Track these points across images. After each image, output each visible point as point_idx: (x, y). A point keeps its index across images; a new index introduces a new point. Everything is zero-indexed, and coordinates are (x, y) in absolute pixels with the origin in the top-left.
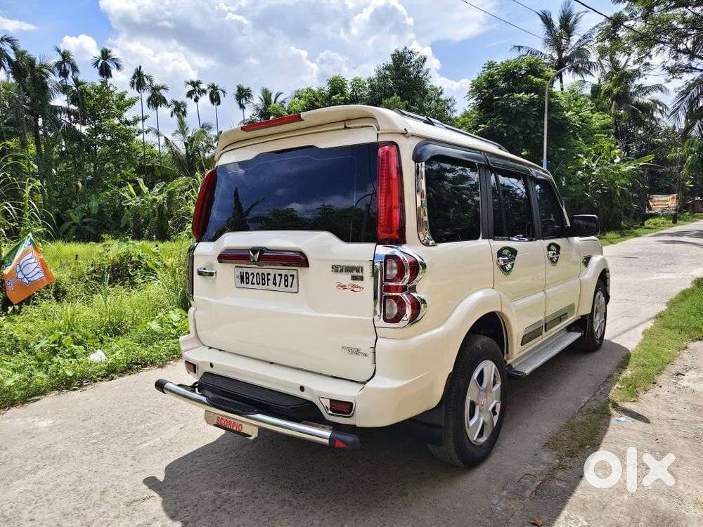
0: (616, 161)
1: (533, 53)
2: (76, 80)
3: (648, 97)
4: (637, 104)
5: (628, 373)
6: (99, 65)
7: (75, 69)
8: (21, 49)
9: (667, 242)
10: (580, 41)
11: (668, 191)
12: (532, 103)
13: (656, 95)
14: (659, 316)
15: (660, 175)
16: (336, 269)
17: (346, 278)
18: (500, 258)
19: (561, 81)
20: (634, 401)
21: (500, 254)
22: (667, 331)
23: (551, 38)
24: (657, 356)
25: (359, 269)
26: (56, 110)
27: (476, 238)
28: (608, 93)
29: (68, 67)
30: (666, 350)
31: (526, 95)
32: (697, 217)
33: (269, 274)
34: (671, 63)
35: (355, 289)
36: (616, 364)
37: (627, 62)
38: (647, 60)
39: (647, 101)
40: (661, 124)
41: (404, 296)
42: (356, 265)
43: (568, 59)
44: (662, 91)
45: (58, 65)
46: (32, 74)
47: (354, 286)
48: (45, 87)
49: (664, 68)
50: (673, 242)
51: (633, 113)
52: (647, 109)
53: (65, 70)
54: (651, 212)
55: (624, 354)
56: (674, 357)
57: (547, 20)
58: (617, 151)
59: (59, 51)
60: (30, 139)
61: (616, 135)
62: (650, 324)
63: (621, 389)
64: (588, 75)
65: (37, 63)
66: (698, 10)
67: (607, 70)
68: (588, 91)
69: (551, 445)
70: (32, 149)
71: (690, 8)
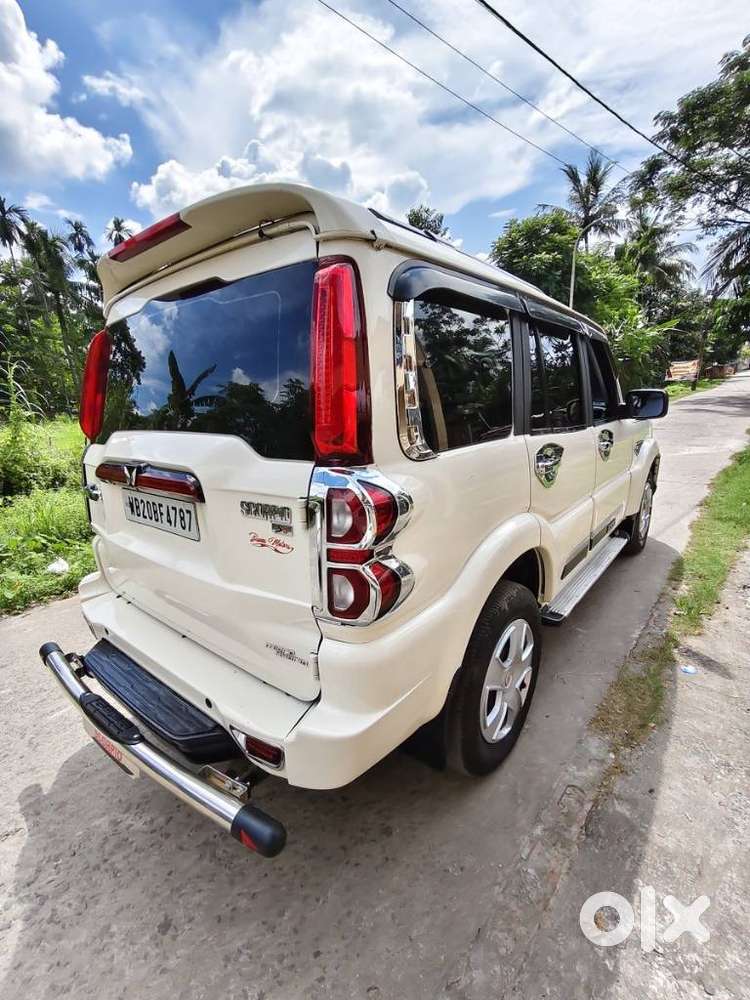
0: (639, 327)
1: (560, 212)
2: (91, 254)
3: (675, 257)
4: (664, 267)
5: (684, 589)
6: (114, 237)
7: (90, 242)
8: (30, 221)
9: (690, 411)
10: (609, 195)
11: (689, 357)
12: (554, 265)
13: (685, 256)
14: (704, 503)
15: (681, 341)
16: (249, 508)
17: (263, 526)
18: (540, 464)
19: (586, 242)
20: (699, 634)
21: (541, 456)
22: (719, 524)
23: (577, 194)
24: (715, 561)
25: (284, 512)
26: (76, 287)
27: (504, 434)
28: (633, 253)
29: (83, 242)
30: (723, 553)
31: (548, 256)
32: (714, 383)
33: (160, 505)
34: (707, 216)
35: (279, 548)
36: (667, 574)
37: (657, 217)
38: (681, 213)
39: (674, 262)
40: (686, 288)
41: (366, 571)
42: (280, 504)
43: (594, 217)
44: (691, 250)
45: (72, 238)
46: (46, 247)
47: (277, 542)
48: (59, 263)
49: (700, 222)
50: (696, 410)
51: (659, 275)
52: (672, 270)
53: (80, 243)
54: (670, 379)
55: (673, 559)
56: (733, 561)
57: (573, 176)
58: (639, 316)
59: (70, 222)
60: (54, 317)
61: (639, 299)
62: (695, 515)
63: (679, 615)
64: (614, 235)
65: (50, 237)
66: (744, 151)
67: (635, 229)
68: (612, 253)
69: (600, 721)
70: (57, 329)
71: (735, 149)
